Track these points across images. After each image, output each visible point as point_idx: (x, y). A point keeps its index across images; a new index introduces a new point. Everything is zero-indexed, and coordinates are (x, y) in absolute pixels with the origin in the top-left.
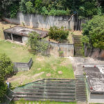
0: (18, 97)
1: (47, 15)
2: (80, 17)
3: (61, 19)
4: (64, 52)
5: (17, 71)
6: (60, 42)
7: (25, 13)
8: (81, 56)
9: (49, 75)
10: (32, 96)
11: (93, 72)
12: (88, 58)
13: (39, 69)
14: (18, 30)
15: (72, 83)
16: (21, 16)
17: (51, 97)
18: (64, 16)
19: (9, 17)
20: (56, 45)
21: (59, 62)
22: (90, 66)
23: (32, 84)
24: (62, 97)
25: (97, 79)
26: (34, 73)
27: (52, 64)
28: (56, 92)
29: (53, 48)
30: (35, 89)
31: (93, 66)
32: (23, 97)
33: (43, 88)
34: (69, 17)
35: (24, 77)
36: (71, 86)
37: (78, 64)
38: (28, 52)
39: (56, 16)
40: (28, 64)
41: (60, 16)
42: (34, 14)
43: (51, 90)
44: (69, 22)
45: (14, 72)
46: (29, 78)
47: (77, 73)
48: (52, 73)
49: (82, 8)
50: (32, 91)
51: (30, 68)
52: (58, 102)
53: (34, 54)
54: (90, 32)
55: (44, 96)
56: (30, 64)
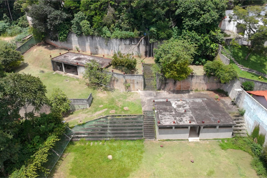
0: (78, 137)
1: (109, 37)
2: (152, 40)
3: (128, 42)
4: (131, 85)
5: (74, 110)
6: (126, 73)
7: (80, 35)
8: (152, 89)
9: (112, 112)
10: (94, 135)
11: (165, 107)
12: (162, 91)
13: (101, 106)
14: (72, 59)
15: (139, 120)
16: (74, 39)
17: (116, 135)
18: (131, 39)
19: (56, 39)
20: (121, 77)
21: (125, 97)
22: (161, 100)
23: (94, 123)
24: (128, 135)
25: (167, 113)
26: (96, 111)
27: (117, 100)
28: (121, 130)
29: (117, 81)
30: (97, 128)
31: (165, 100)
32: (83, 137)
33: (107, 126)
34: (138, 40)
35: (84, 115)
36: (138, 122)
37: (149, 98)
38: (87, 87)
39: (121, 39)
40: (88, 100)
41: (126, 38)
42: (92, 36)
43: (115, 128)
44: (139, 46)
45: (70, 111)
46: (89, 116)
47: (145, 108)
48: (116, 110)
49: (153, 29)
50: (94, 130)
51: (90, 106)
52: (124, 140)
53: (94, 89)
54: (161, 60)
55: (108, 135)
56: (90, 101)
